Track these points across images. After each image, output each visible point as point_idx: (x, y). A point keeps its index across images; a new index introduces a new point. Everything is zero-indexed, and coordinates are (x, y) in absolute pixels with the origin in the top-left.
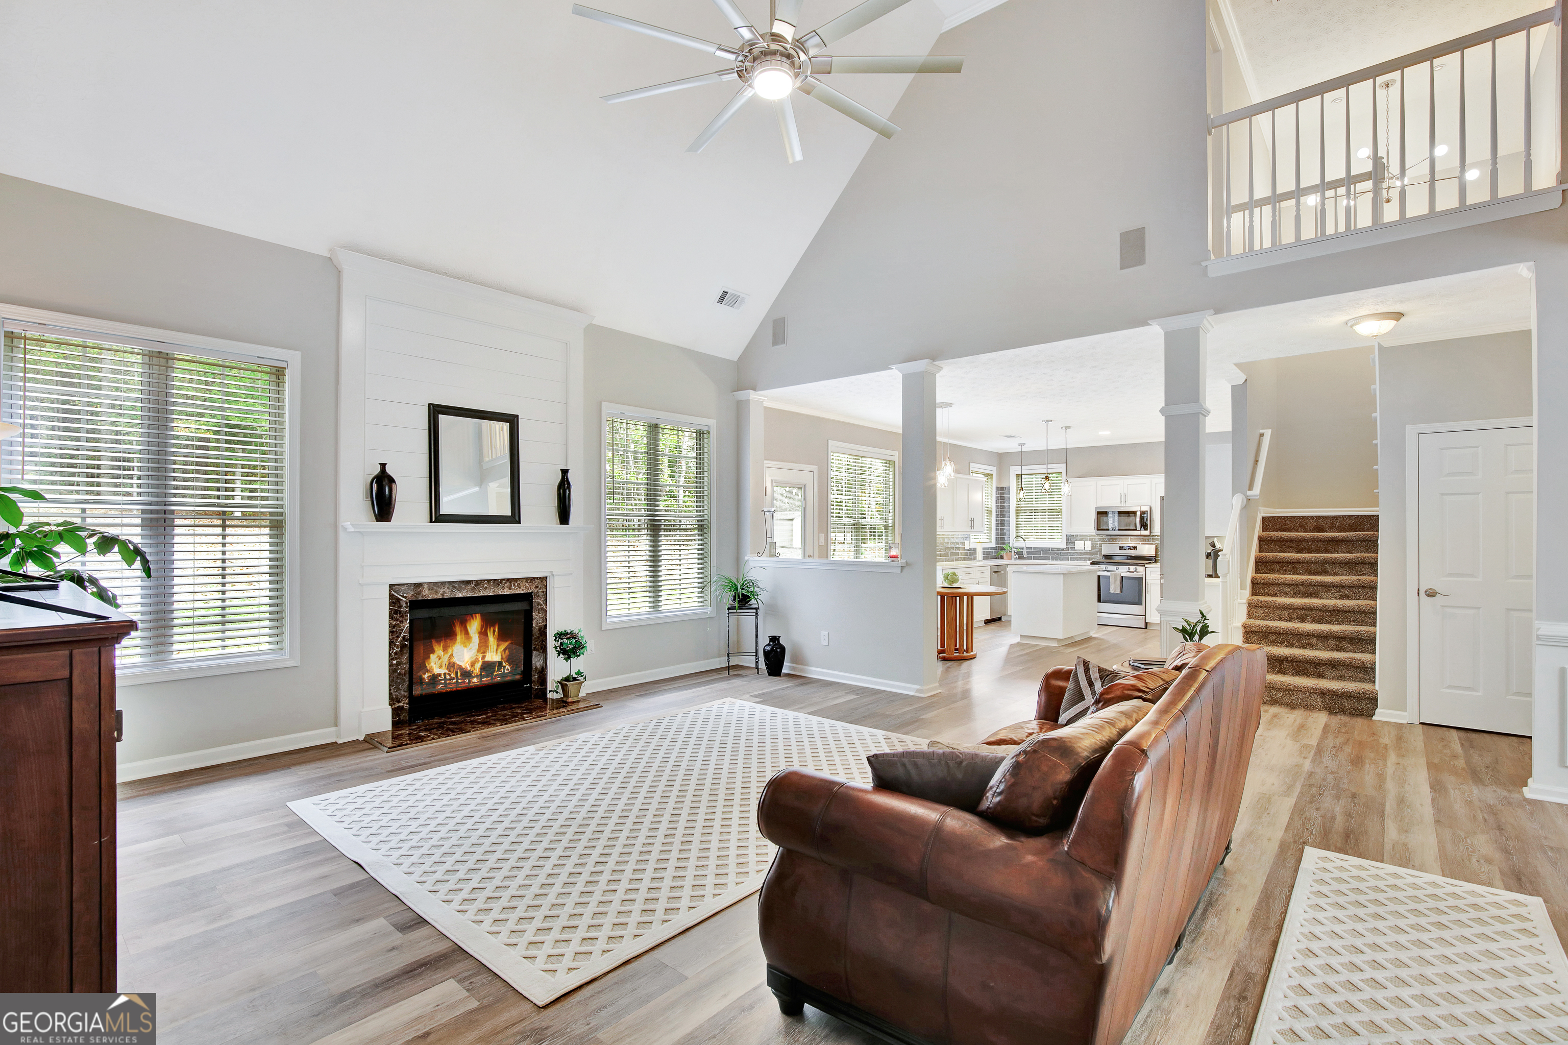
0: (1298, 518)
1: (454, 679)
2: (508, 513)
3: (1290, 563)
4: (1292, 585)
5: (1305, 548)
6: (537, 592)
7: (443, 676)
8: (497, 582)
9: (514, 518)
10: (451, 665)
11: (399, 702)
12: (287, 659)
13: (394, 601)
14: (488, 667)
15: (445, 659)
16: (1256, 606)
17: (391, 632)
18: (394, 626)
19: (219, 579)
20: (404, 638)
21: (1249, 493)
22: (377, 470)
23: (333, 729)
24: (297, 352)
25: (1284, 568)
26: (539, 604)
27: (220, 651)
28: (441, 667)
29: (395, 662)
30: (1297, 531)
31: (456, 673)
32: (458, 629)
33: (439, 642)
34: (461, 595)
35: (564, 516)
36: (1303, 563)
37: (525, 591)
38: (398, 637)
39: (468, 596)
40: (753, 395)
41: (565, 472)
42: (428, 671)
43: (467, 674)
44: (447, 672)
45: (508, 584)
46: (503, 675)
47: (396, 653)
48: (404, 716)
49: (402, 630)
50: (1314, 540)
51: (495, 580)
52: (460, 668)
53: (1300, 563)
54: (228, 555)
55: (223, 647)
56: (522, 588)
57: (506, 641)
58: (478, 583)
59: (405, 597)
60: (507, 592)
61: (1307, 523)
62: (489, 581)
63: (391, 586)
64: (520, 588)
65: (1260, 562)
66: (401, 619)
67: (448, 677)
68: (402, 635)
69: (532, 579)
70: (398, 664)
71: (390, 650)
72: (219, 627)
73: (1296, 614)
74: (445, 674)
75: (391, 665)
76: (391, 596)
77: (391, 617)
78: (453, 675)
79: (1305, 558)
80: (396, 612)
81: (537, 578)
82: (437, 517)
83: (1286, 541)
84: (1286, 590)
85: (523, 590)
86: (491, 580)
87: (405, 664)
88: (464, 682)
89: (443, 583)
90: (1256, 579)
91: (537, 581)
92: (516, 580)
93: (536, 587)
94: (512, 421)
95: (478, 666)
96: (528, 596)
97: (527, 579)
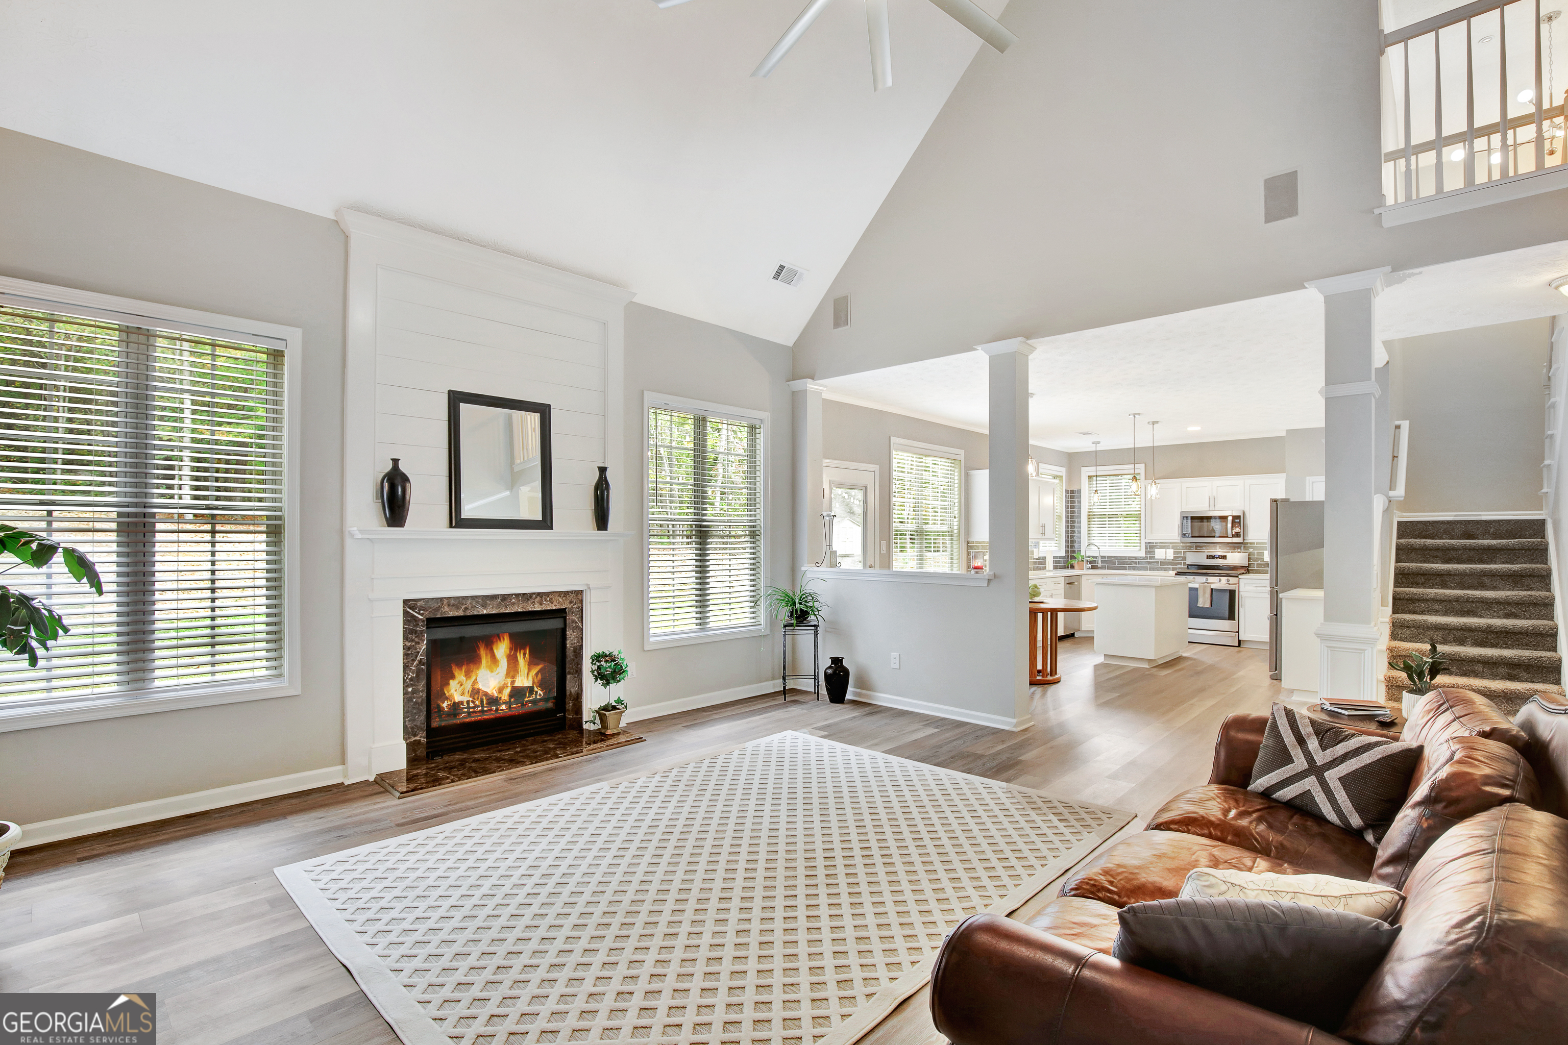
0: (1443, 522)
1: (478, 706)
2: (539, 517)
3: (1438, 575)
4: (1443, 601)
5: (1454, 558)
6: (572, 607)
7: (465, 704)
8: (526, 597)
9: (546, 522)
10: (475, 692)
11: (415, 735)
12: (285, 687)
13: (409, 619)
14: (517, 693)
15: (468, 685)
16: (1402, 626)
17: (406, 655)
18: (409, 648)
19: (208, 594)
20: (420, 661)
21: (1392, 493)
22: (389, 466)
23: (340, 767)
24: (297, 329)
25: (1431, 582)
26: (573, 621)
27: (208, 678)
28: (463, 694)
29: (410, 690)
30: (1441, 538)
31: (482, 701)
33: (460, 666)
34: (485, 612)
35: (602, 521)
36: (1454, 575)
37: (558, 607)
38: (414, 660)
39: (494, 612)
40: (811, 386)
41: (603, 470)
42: (447, 699)
43: (493, 701)
44: (471, 699)
45: (539, 598)
46: (534, 702)
47: (411, 679)
48: (421, 752)
49: (418, 652)
50: (1465, 548)
51: (524, 594)
52: (486, 694)
53: (1450, 575)
54: (217, 566)
55: (213, 673)
56: (555, 603)
57: (537, 664)
58: (505, 597)
59: (422, 615)
60: (538, 608)
61: (1453, 529)
62: (517, 595)
63: (406, 602)
64: (552, 603)
65: (1401, 574)
66: (417, 640)
67: (471, 705)
68: (418, 658)
69: (566, 593)
70: (413, 692)
71: (404, 676)
72: (208, 649)
73: (1451, 636)
74: (468, 702)
75: (405, 693)
76: (406, 613)
77: (406, 638)
78: (477, 703)
79: (1457, 570)
80: (412, 632)
81: (571, 592)
82: (457, 520)
83: (1431, 550)
84: (1436, 607)
85: (555, 606)
86: (520, 594)
87: (422, 691)
88: (491, 710)
89: (465, 598)
90: (1398, 594)
91: (572, 596)
92: (547, 594)
93: (571, 602)
94: (543, 411)
95: (507, 691)
96: (561, 613)
97: (560, 593)
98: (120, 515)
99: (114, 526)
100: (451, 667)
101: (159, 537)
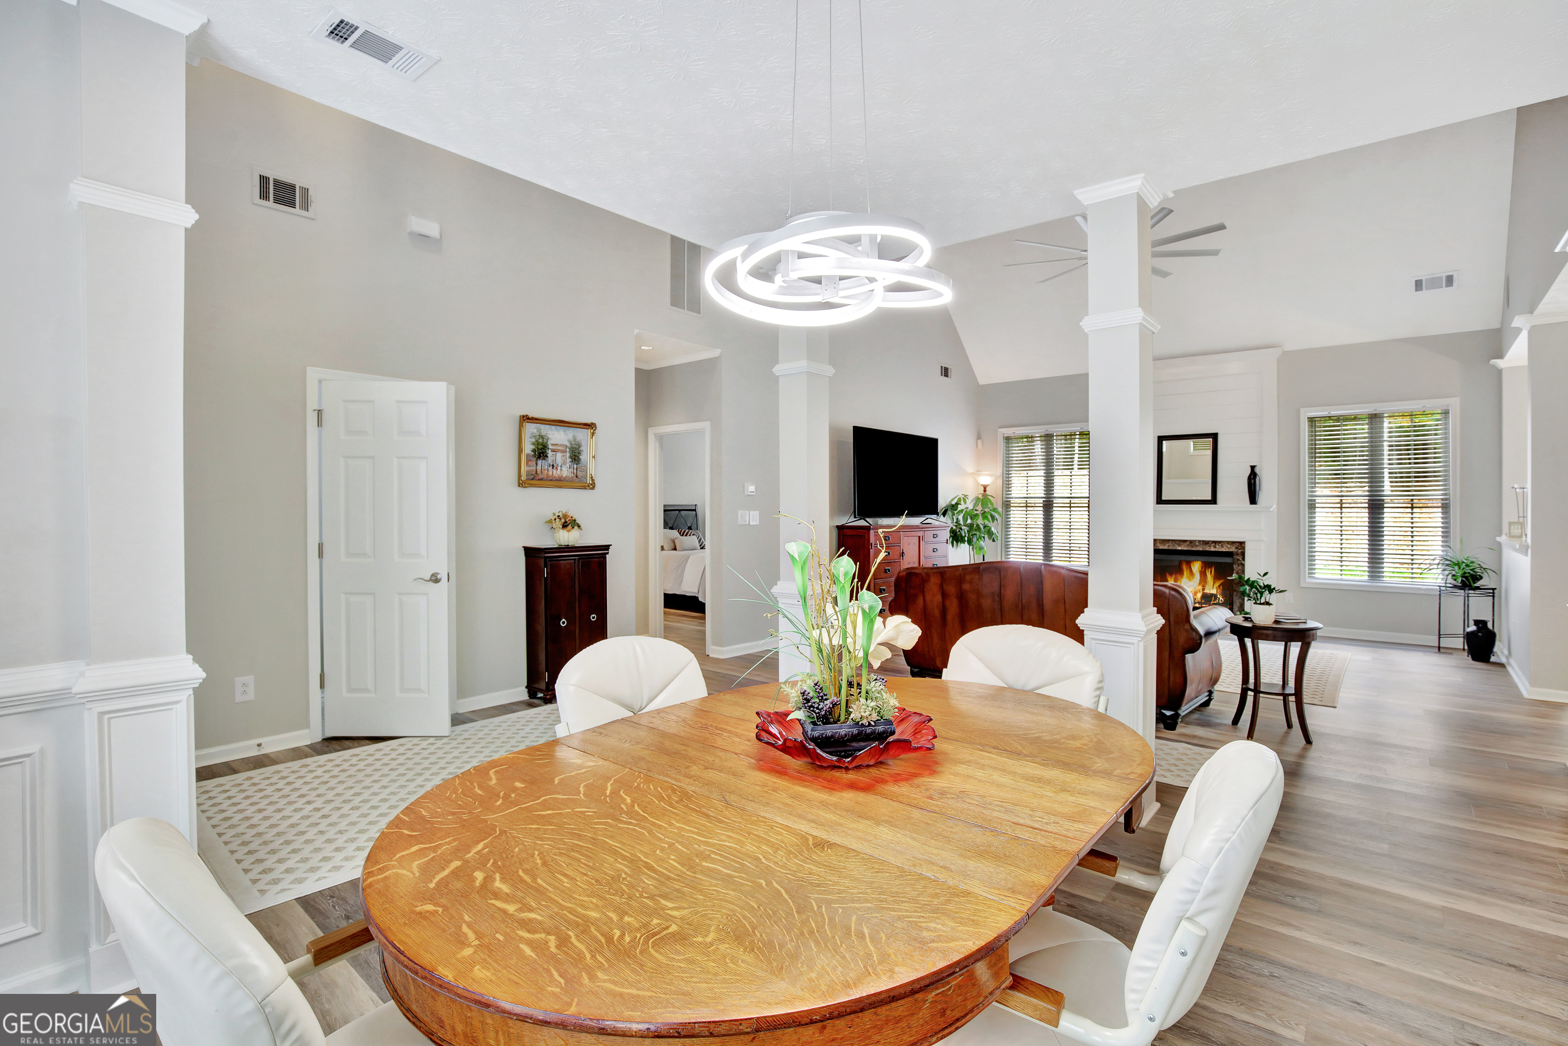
2: (1210, 498)
6: (1237, 551)
8: (1206, 543)
9: (1214, 501)
19: (1068, 531)
26: (1238, 560)
32: (1184, 567)
33: (1171, 575)
34: (1180, 548)
35: (1253, 500)
37: (1227, 550)
39: (1185, 549)
41: (1253, 468)
45: (1213, 544)
51: (1204, 541)
54: (1072, 520)
56: (1225, 548)
57: (1219, 581)
58: (1191, 542)
60: (1212, 549)
62: (1199, 541)
64: (1223, 548)
69: (1233, 543)
72: (1068, 552)
81: (1237, 542)
82: (1161, 501)
86: (1201, 541)
89: (1169, 541)
91: (1237, 544)
92: (1220, 542)
93: (1236, 548)
94: (1214, 437)
95: (1199, 595)
96: (1229, 554)
97: (1228, 542)
98: (1044, 501)
99: (1042, 505)
100: (1166, 575)
101: (1054, 509)
